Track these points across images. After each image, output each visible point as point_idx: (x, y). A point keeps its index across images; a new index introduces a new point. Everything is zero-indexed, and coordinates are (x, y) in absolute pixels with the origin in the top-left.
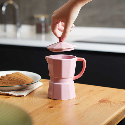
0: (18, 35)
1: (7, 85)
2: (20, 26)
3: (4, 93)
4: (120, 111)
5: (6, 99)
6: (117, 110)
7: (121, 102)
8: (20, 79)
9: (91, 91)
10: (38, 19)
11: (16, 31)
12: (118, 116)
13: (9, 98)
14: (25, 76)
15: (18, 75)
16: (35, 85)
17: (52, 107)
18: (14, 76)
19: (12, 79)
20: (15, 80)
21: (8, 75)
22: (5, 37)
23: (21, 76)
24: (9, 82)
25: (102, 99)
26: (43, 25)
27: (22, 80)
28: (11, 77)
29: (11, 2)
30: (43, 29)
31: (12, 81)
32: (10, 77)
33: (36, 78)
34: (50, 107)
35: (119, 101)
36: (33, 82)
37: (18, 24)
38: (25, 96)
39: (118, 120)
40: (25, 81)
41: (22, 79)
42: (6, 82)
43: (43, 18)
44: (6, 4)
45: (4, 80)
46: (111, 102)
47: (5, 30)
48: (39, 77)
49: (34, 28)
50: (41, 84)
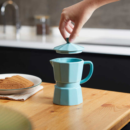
0: (18, 36)
1: (6, 88)
2: (19, 28)
3: (3, 97)
4: (124, 116)
5: (5, 103)
6: (121, 115)
7: (124, 106)
8: (20, 82)
9: (94, 95)
10: (39, 20)
11: (16, 32)
12: (122, 121)
13: (8, 102)
14: (25, 79)
15: (18, 78)
16: (36, 88)
17: (53, 112)
18: (14, 80)
19: (11, 82)
20: (14, 83)
21: (7, 79)
22: (4, 39)
23: (21, 79)
24: (8, 85)
25: (105, 103)
26: (44, 26)
27: (22, 84)
28: (11, 80)
29: (10, 2)
30: (44, 31)
31: (11, 85)
32: (9, 80)
33: (36, 81)
34: (51, 112)
35: (123, 105)
36: (33, 85)
37: (18, 25)
38: (25, 100)
39: (122, 125)
40: (25, 84)
41: (22, 82)
42: (5, 85)
43: (43, 19)
44: (5, 4)
45: (3, 83)
46: (114, 106)
47: (4, 32)
48: (40, 80)
49: (34, 29)
50: (42, 87)
